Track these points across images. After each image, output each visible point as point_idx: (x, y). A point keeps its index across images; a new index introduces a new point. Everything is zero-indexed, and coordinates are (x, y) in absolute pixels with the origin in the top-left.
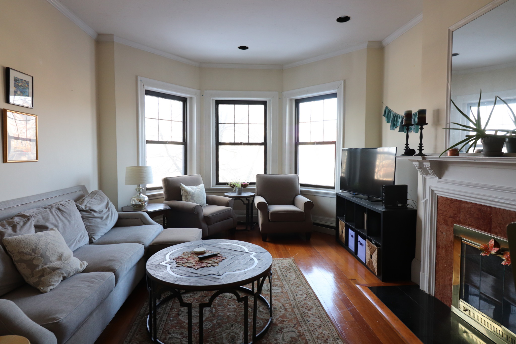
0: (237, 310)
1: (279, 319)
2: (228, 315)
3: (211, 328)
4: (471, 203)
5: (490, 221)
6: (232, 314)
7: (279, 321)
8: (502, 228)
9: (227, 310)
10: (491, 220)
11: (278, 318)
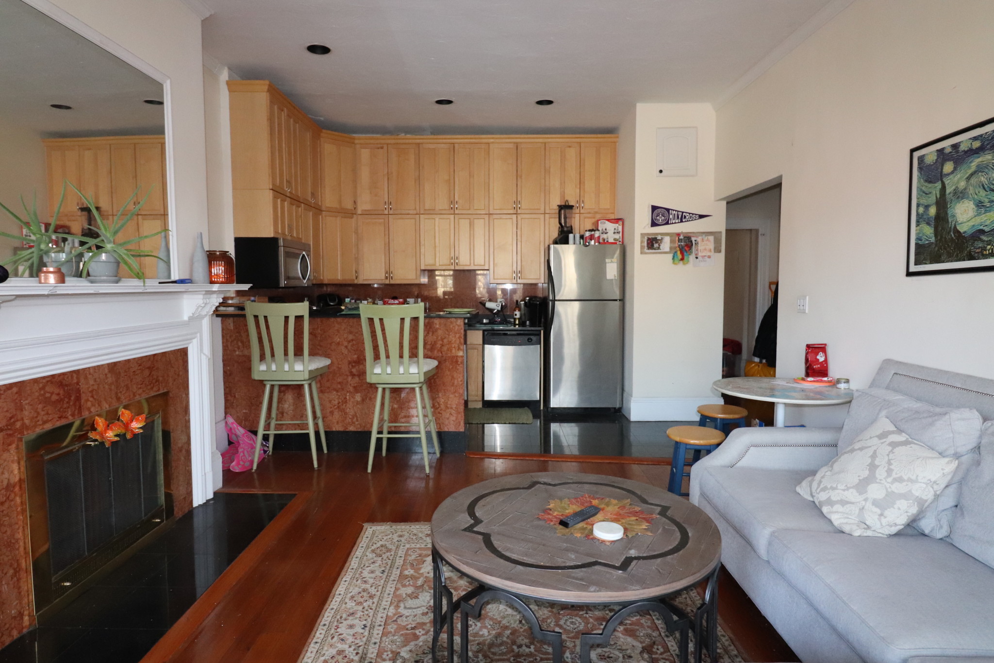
0: (512, 658)
1: (423, 632)
2: (532, 647)
3: (561, 616)
4: (44, 378)
5: (78, 395)
6: (524, 648)
7: (423, 629)
8: (95, 397)
9: (536, 659)
10: (80, 391)
11: (423, 635)
